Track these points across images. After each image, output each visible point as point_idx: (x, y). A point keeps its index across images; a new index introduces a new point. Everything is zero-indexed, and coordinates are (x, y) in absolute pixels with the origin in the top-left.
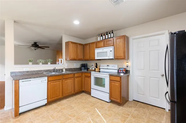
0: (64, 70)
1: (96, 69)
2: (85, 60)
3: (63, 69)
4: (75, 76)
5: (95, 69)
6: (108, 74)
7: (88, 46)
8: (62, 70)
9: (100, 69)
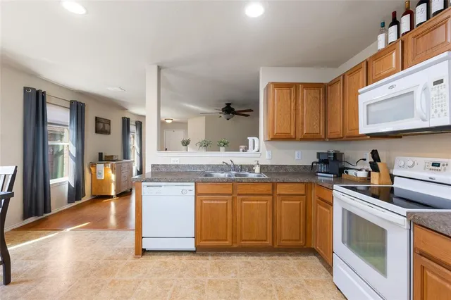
0: (257, 169)
1: (374, 175)
3: (253, 166)
4: (278, 192)
5: (369, 174)
6: (404, 211)
7: (339, 87)
8: (250, 168)
9: (392, 177)
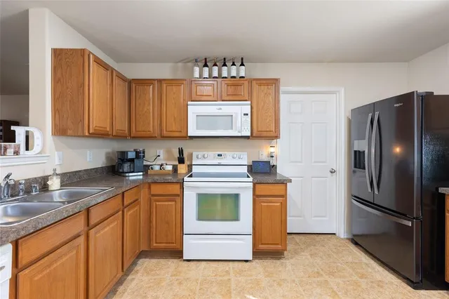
1: (180, 166)
2: (135, 138)
8: (43, 184)
9: (191, 166)
